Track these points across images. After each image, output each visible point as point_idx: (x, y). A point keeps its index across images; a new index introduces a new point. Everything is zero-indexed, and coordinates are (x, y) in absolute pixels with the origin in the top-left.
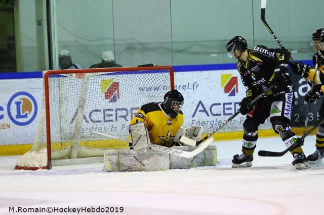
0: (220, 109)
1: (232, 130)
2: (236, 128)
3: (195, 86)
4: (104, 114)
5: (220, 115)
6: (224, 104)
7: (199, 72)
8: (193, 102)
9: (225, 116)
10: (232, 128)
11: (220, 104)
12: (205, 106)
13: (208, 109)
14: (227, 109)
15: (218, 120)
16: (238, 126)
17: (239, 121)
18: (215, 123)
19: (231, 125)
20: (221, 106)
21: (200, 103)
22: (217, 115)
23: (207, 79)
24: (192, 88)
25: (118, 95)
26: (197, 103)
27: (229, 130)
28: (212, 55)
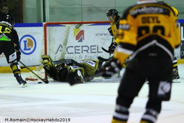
4: (75, 49)
25: (84, 38)
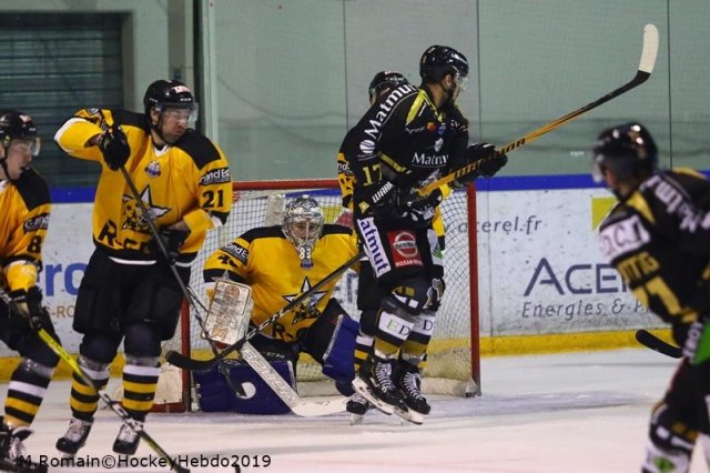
0: (589, 277)
1: (616, 328)
2: (625, 321)
3: (532, 225)
5: (589, 291)
6: (599, 267)
7: (542, 192)
8: (527, 262)
9: (601, 295)
10: (616, 323)
11: (588, 267)
12: (555, 271)
13: (561, 278)
14: (606, 278)
15: (584, 304)
16: (631, 318)
17: (634, 306)
18: (576, 310)
19: (614, 316)
20: (592, 272)
21: (544, 262)
22: (582, 291)
23: (560, 207)
24: (525, 229)
26: (535, 263)
27: (608, 328)
28: (572, 153)
